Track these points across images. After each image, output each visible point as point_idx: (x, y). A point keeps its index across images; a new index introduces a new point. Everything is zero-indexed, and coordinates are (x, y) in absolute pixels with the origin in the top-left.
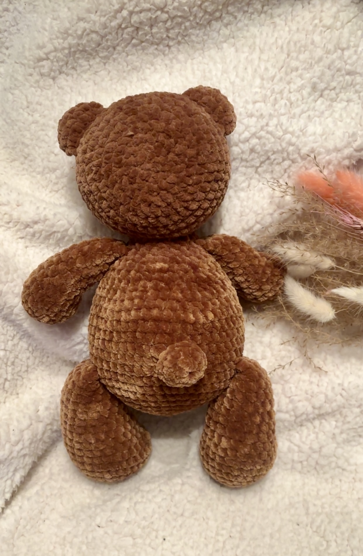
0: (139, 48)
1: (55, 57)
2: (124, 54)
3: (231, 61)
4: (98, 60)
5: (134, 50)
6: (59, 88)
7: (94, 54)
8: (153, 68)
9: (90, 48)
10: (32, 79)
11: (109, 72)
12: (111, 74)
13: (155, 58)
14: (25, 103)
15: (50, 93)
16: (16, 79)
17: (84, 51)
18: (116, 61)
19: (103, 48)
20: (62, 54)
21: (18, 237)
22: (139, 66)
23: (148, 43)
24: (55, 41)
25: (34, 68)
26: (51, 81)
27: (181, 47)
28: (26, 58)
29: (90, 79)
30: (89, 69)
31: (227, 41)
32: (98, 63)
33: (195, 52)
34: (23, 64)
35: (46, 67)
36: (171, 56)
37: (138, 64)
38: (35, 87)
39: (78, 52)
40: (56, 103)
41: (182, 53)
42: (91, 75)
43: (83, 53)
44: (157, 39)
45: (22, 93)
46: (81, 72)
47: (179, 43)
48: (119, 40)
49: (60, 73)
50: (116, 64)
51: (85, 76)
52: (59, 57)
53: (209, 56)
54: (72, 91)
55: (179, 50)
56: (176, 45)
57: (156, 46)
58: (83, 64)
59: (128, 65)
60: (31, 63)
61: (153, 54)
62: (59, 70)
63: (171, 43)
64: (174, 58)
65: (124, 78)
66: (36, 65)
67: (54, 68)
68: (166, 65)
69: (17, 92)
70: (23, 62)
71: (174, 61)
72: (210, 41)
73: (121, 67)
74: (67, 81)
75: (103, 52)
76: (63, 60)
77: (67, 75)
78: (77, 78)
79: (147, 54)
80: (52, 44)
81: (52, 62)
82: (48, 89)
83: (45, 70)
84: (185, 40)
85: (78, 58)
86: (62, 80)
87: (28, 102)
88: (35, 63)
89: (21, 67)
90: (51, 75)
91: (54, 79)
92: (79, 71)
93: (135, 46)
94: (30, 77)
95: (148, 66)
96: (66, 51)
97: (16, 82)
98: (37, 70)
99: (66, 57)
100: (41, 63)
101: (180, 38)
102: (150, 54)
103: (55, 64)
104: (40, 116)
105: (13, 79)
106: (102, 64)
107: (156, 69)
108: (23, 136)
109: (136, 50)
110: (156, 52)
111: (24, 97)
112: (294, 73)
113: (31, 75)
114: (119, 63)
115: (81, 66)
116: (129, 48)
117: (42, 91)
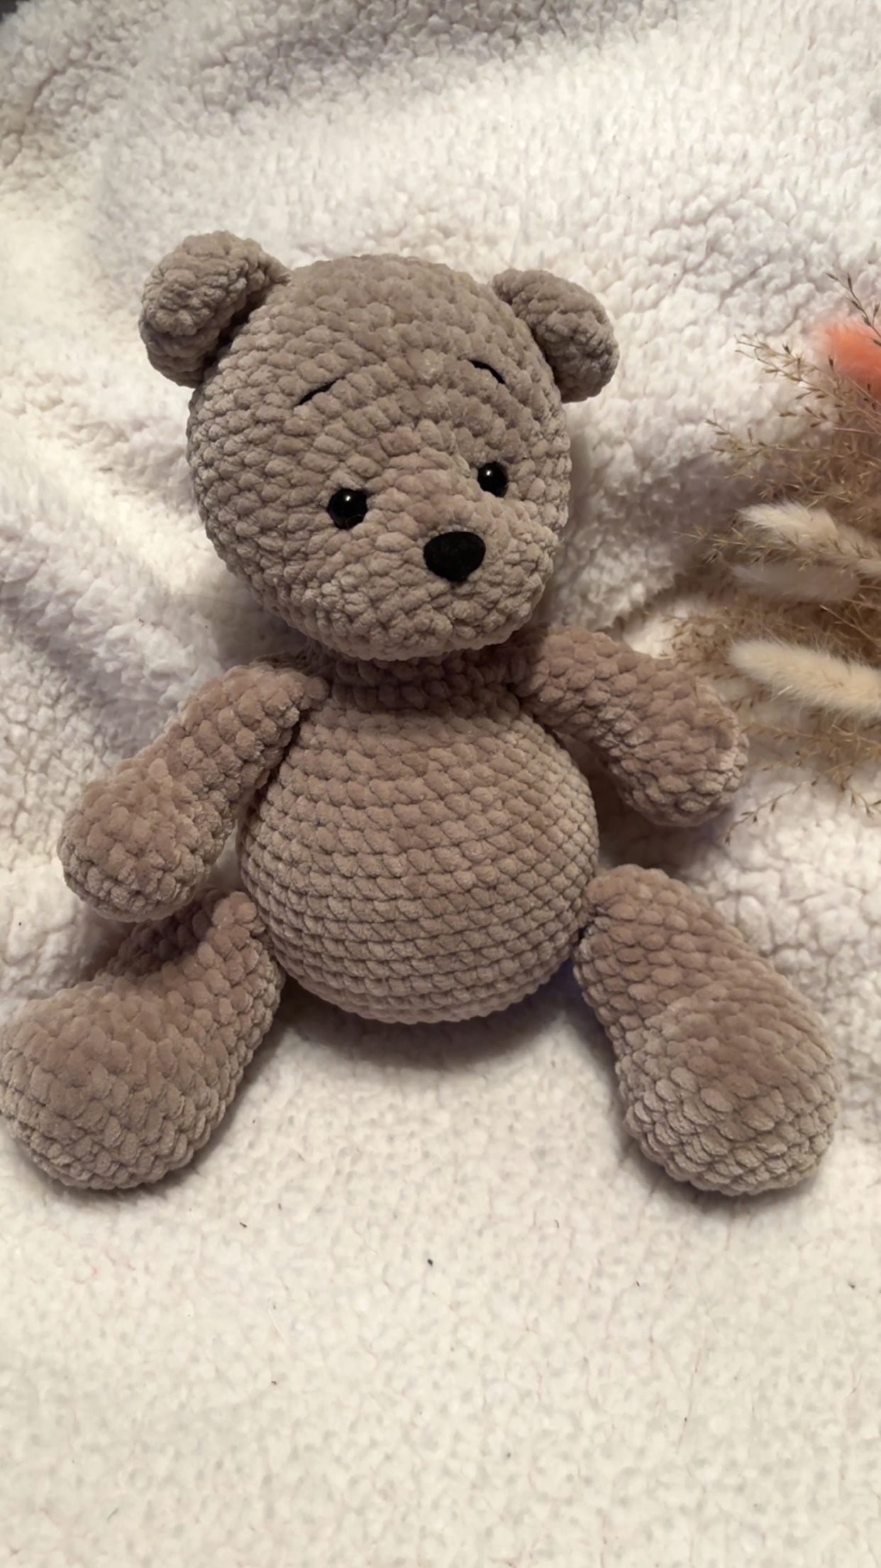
0: (445, 37)
1: (243, 57)
2: (408, 52)
3: (668, 60)
4: (342, 65)
5: (432, 42)
6: (243, 132)
7: (336, 50)
8: (472, 87)
9: (329, 35)
10: (182, 112)
11: (367, 95)
12: (369, 99)
13: (479, 64)
14: (158, 166)
15: (219, 144)
16: (146, 113)
17: (314, 42)
18: (387, 69)
19: (360, 37)
20: (259, 49)
21: (97, 465)
22: (441, 80)
23: (468, 26)
24: (249, 19)
25: (190, 87)
26: (226, 117)
27: (545, 39)
28: (175, 62)
29: (318, 111)
30: (319, 90)
31: (660, 25)
32: (344, 74)
33: (580, 49)
34: (166, 78)
35: (219, 81)
36: (520, 59)
37: (438, 77)
38: (185, 130)
39: (298, 46)
40: (231, 166)
41: (547, 53)
42: (323, 101)
43: (310, 48)
44: (490, 16)
45: (155, 143)
46: (301, 95)
47: (543, 29)
48: (399, 15)
49: (251, 98)
50: (385, 75)
51: (308, 105)
52: (252, 55)
53: (614, 57)
54: (272, 138)
55: (540, 46)
56: (535, 34)
57: (485, 35)
58: (305, 76)
59: (413, 78)
60: (185, 72)
61: (478, 54)
62: (248, 90)
63: (523, 29)
64: (526, 64)
65: (402, 108)
66: (196, 77)
67: (237, 83)
68: (506, 80)
69: (142, 141)
70: (166, 72)
71: (527, 71)
72: (618, 24)
73: (396, 82)
74: (264, 116)
75: (356, 47)
76: (259, 66)
77: (267, 104)
78: (288, 111)
79: (461, 53)
80: (240, 24)
81: (235, 69)
82: (217, 136)
83: (216, 89)
84: (557, 21)
85: (298, 61)
86: (252, 115)
87: (165, 162)
88: (193, 73)
89: (160, 84)
90: (228, 102)
91: (233, 111)
92: (294, 94)
93: (434, 32)
94: (178, 106)
95: (464, 81)
96: (271, 42)
97: (144, 120)
98: (197, 88)
99: (269, 57)
100: (208, 72)
101: (544, 15)
102: (471, 52)
103: (241, 73)
104: (190, 195)
105: (138, 113)
106: (351, 77)
107: (480, 88)
108: (145, 242)
109: (437, 44)
110: (484, 49)
111: (157, 152)
112: (827, 79)
113: (181, 101)
114: (392, 74)
115: (301, 80)
116: (421, 37)
117: (202, 137)
